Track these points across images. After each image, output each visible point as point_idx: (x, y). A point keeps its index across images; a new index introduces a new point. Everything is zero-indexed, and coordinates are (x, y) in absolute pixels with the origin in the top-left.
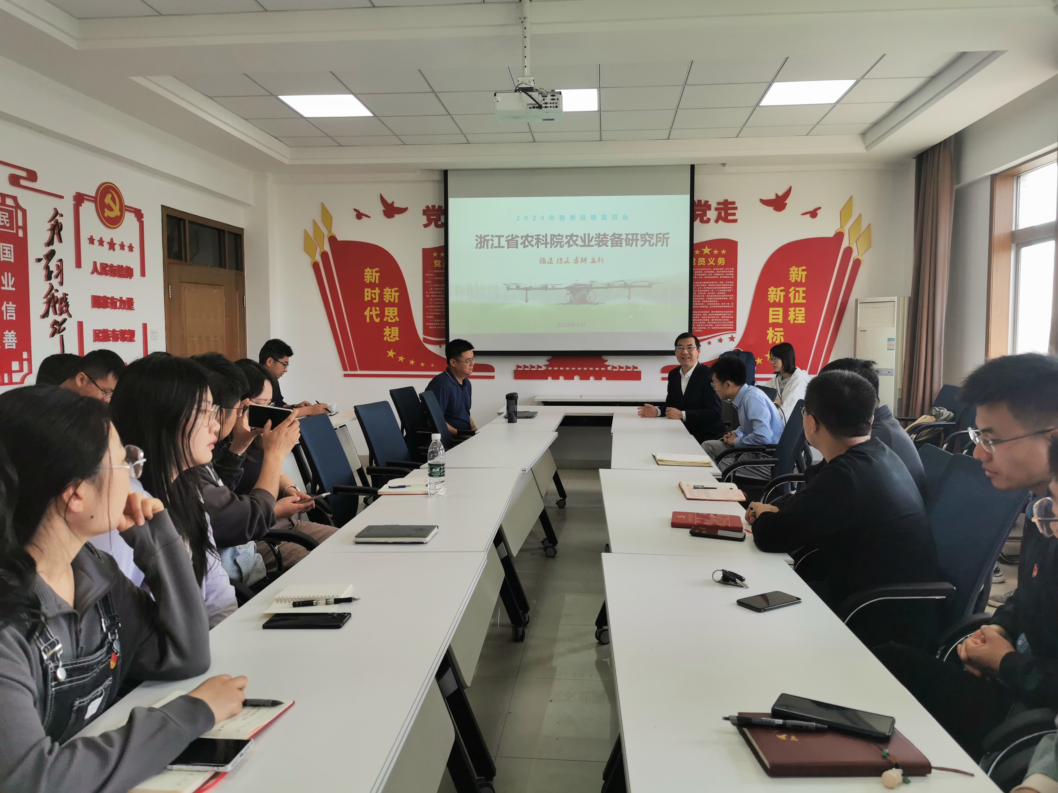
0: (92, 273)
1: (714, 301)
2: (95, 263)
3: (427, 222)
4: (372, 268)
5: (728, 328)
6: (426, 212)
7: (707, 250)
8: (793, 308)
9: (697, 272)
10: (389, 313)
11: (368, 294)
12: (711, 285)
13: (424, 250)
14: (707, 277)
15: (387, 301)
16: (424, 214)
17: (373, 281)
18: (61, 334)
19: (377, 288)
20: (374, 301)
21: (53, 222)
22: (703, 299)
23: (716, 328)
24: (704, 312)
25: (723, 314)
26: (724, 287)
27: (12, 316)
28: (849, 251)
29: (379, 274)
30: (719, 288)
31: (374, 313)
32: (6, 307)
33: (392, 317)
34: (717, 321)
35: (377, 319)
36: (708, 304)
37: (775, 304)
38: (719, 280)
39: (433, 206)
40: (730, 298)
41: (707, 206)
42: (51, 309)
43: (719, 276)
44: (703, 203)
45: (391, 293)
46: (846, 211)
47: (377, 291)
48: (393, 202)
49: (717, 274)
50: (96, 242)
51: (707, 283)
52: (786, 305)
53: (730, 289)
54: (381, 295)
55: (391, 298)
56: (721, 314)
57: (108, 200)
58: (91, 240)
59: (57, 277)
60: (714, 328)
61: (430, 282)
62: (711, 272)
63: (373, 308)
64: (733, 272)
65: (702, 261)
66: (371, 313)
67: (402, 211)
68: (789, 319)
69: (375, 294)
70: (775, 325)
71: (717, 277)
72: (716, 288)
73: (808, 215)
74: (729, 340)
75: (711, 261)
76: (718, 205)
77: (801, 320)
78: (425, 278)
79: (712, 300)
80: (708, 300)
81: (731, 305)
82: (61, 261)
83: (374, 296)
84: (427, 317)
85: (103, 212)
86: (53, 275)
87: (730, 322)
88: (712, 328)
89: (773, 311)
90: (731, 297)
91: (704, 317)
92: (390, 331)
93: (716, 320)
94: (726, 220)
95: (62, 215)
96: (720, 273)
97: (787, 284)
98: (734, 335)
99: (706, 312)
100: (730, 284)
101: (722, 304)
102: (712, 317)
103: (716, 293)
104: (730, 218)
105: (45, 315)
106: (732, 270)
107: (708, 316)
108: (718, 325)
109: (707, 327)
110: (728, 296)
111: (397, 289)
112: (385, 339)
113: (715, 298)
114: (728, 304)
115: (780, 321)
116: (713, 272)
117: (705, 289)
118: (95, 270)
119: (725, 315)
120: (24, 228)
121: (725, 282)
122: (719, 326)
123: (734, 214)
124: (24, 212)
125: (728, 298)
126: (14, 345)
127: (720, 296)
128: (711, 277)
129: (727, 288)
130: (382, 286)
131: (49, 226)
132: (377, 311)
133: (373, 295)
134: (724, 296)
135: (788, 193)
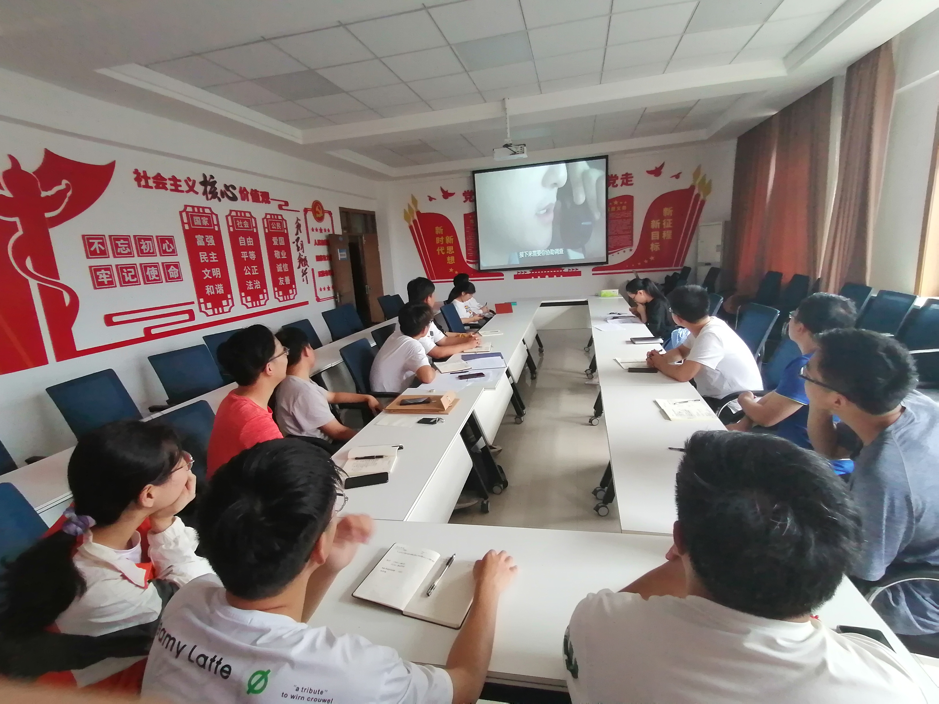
0: (315, 245)
2: (315, 240)
3: (465, 200)
4: (439, 226)
5: (629, 244)
6: (465, 194)
7: (616, 203)
8: (665, 231)
9: (611, 215)
10: (449, 249)
12: (618, 222)
13: (465, 215)
14: (616, 218)
15: (448, 243)
16: (463, 196)
17: (440, 233)
18: (307, 275)
19: (442, 237)
20: (442, 244)
21: (297, 224)
23: (622, 245)
26: (626, 222)
27: (287, 270)
28: (698, 196)
29: (442, 229)
30: (623, 223)
32: (285, 266)
33: (451, 251)
35: (443, 253)
36: (615, 233)
37: (655, 230)
38: (623, 218)
39: (468, 191)
40: (630, 228)
41: (616, 177)
42: (301, 265)
44: (614, 175)
45: (449, 239)
46: (697, 173)
48: (447, 191)
49: (622, 215)
50: (315, 230)
51: (616, 221)
52: (661, 229)
53: (629, 223)
54: (445, 240)
55: (450, 241)
56: (623, 237)
57: (317, 209)
58: (313, 230)
59: (301, 249)
61: (468, 232)
62: (618, 214)
63: (441, 247)
64: (631, 213)
65: (613, 209)
66: (440, 250)
67: (452, 194)
68: (663, 237)
70: (655, 241)
72: (621, 223)
73: (674, 178)
74: (629, 251)
75: (618, 208)
76: (622, 176)
77: (670, 237)
78: (466, 229)
79: (618, 230)
82: (302, 241)
83: (441, 241)
84: (469, 250)
85: (316, 215)
86: (300, 248)
87: (630, 241)
88: (620, 245)
89: (654, 233)
92: (450, 259)
93: (621, 241)
94: (627, 184)
95: (300, 220)
96: (624, 214)
97: (661, 218)
98: (632, 248)
100: (629, 220)
101: (625, 231)
102: (619, 239)
103: (621, 226)
104: (629, 183)
105: (299, 267)
107: (616, 239)
109: (616, 245)
110: (628, 227)
111: (452, 236)
112: (448, 263)
113: (621, 229)
114: (629, 231)
115: (658, 238)
116: (620, 214)
117: (615, 224)
118: (316, 244)
119: (626, 237)
120: (287, 229)
121: (626, 219)
122: (624, 244)
123: (631, 181)
124: (286, 221)
126: (289, 282)
127: (624, 227)
128: (619, 217)
130: (444, 235)
131: (296, 226)
132: (443, 249)
134: (626, 227)
135: (662, 166)
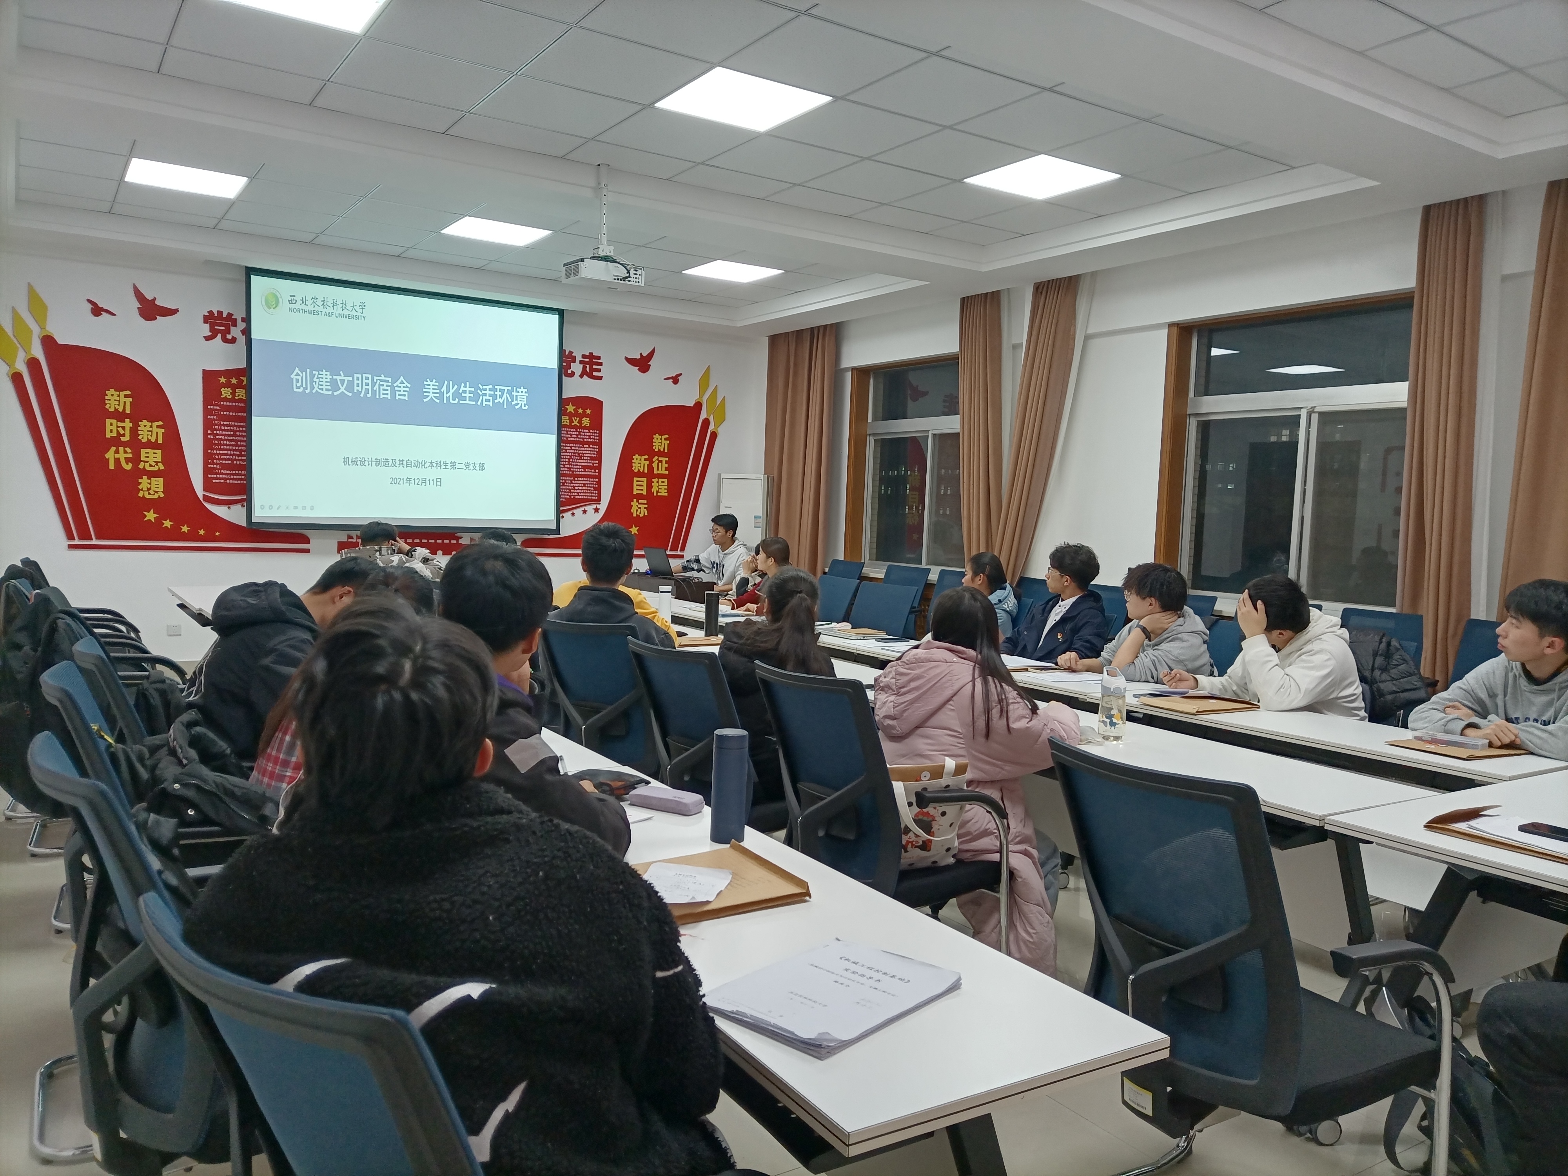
1: (578, 467)
3: (211, 333)
4: (119, 390)
5: (593, 498)
6: (211, 319)
7: (573, 408)
8: (657, 479)
10: (148, 457)
11: (111, 428)
12: (575, 448)
14: (571, 439)
15: (144, 440)
16: (205, 322)
17: (121, 410)
19: (127, 420)
20: (122, 439)
22: (567, 463)
23: (580, 497)
24: (568, 478)
25: (587, 482)
26: (588, 451)
28: (706, 422)
29: (129, 400)
30: (584, 452)
31: (122, 456)
33: (154, 464)
34: (581, 490)
35: (128, 464)
36: (572, 469)
37: (640, 474)
38: (583, 443)
39: (224, 313)
40: (595, 465)
41: (574, 358)
43: (583, 439)
45: (150, 429)
46: (704, 382)
47: (128, 424)
48: (155, 299)
49: (581, 437)
51: (571, 445)
52: (650, 475)
53: (594, 454)
54: (135, 431)
55: (151, 436)
56: (585, 482)
60: (578, 497)
61: (215, 417)
62: (575, 433)
63: (121, 449)
64: (598, 435)
66: (117, 456)
67: (169, 312)
68: (652, 490)
69: (124, 428)
70: (639, 497)
71: (581, 440)
72: (580, 452)
73: (671, 381)
74: (594, 511)
75: (576, 420)
76: (582, 358)
77: (663, 493)
78: (206, 412)
79: (576, 465)
80: (571, 465)
81: (596, 472)
83: (122, 432)
84: (209, 466)
87: (594, 492)
88: (576, 497)
89: (637, 481)
90: (596, 463)
91: (568, 484)
92: (150, 484)
93: (580, 488)
94: (590, 376)
96: (584, 435)
97: (650, 453)
98: (599, 507)
99: (570, 479)
100: (594, 448)
101: (587, 470)
102: (576, 485)
103: (581, 457)
104: (595, 374)
106: (596, 433)
107: (572, 483)
108: (582, 494)
109: (570, 496)
110: (593, 462)
111: (160, 423)
112: (141, 494)
113: (579, 464)
114: (593, 471)
115: (645, 494)
116: (577, 433)
117: (569, 453)
119: (589, 482)
121: (589, 446)
122: (583, 496)
123: (599, 370)
125: (593, 464)
127: (584, 461)
128: (575, 439)
129: (592, 452)
130: (136, 417)
132: (127, 453)
133: (120, 430)
134: (589, 461)
135: (651, 355)
